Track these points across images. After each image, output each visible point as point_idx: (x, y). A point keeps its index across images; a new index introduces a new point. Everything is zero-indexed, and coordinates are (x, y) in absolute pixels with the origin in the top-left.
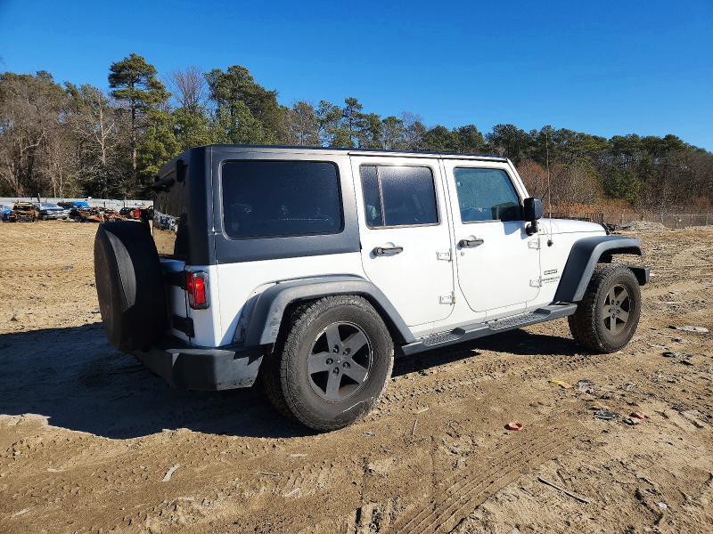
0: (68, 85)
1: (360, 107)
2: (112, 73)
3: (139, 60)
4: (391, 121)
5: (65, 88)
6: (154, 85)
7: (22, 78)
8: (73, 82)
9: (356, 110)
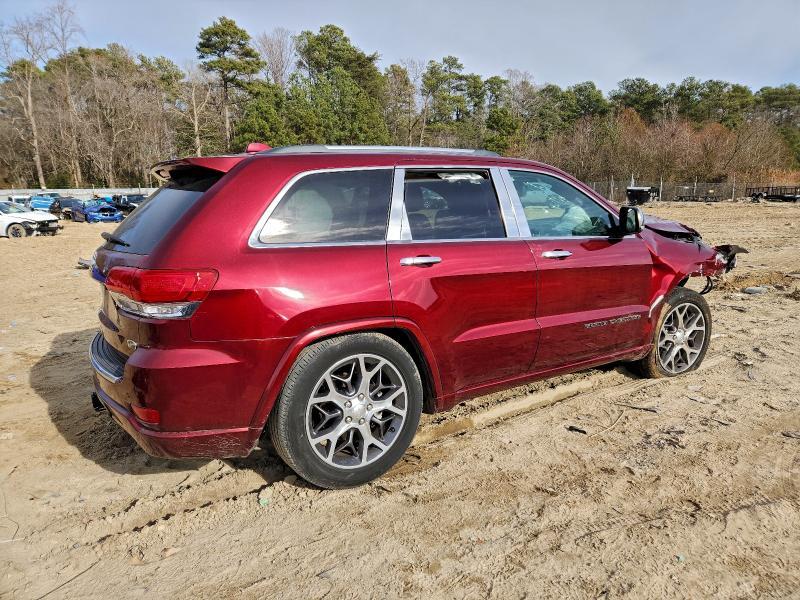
0: (143, 59)
1: (460, 67)
2: (201, 41)
3: (231, 24)
4: (495, 83)
5: (138, 62)
6: (248, 54)
7: (98, 53)
8: (147, 56)
9: (457, 71)
